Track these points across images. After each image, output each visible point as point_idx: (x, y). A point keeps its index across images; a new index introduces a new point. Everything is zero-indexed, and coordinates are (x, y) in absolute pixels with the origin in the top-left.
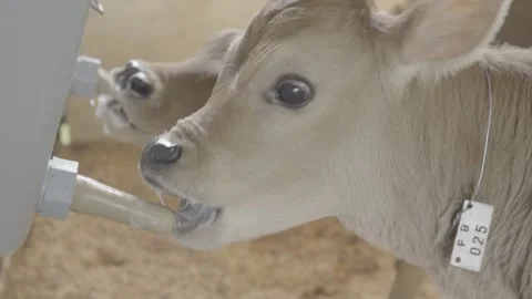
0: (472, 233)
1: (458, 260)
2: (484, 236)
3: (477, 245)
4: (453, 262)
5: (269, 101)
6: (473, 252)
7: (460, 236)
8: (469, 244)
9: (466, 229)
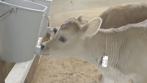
0: (105, 61)
1: (103, 66)
2: (107, 61)
3: (106, 63)
4: (102, 66)
5: (60, 40)
6: (105, 64)
7: (103, 61)
8: (105, 63)
9: (104, 60)
